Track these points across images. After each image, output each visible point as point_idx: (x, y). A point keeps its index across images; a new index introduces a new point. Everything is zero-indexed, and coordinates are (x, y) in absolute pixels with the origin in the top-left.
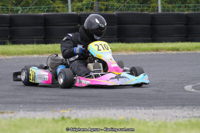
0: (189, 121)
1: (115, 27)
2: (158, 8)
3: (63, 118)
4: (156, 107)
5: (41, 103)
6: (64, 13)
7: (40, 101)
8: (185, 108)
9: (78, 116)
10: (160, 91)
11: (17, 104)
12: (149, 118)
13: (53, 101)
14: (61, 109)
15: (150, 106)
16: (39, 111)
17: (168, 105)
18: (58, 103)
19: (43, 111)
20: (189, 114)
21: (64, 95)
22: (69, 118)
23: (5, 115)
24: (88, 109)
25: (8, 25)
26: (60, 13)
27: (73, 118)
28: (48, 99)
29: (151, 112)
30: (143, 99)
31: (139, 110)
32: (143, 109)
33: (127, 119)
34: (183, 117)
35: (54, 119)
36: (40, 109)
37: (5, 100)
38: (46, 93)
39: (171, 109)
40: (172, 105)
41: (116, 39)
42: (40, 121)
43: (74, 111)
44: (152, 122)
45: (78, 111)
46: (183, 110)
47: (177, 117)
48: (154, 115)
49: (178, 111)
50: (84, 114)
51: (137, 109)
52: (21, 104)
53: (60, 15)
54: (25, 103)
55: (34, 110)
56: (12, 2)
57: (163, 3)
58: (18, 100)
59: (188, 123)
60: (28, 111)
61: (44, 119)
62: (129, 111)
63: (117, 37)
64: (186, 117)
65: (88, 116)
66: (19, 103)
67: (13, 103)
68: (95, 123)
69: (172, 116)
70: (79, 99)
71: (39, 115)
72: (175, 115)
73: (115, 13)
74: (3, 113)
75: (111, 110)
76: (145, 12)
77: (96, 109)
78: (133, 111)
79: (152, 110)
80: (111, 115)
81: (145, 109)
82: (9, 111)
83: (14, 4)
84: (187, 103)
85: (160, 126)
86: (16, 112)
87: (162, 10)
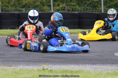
0: (115, 72)
1: (77, 20)
2: (102, 10)
3: (43, 69)
4: (97, 64)
5: (33, 61)
6: (49, 12)
7: (33, 60)
8: (114, 65)
9: (53, 68)
10: (100, 56)
11: (20, 62)
12: (92, 70)
13: (40, 61)
14: (44, 64)
15: (94, 64)
16: (31, 65)
17: (104, 64)
18: (43, 62)
19: (33, 65)
20: (115, 68)
21: (46, 57)
22: (47, 69)
23: (12, 67)
24: (59, 65)
25: (17, 18)
26: (46, 12)
27: (49, 69)
28: (37, 59)
29: (94, 67)
30: (91, 60)
31: (87, 66)
32: (90, 65)
33: (80, 70)
34: (112, 70)
35: (38, 70)
36: (32, 65)
37: (13, 59)
38: (36, 56)
39: (105, 65)
40: (106, 63)
41: (77, 27)
42: (31, 71)
43: (51, 66)
44: (93, 72)
45: (53, 66)
46: (112, 66)
47: (108, 69)
48: (95, 68)
49: (109, 66)
50: (56, 68)
51: (86, 65)
52: (22, 62)
53: (46, 13)
54: (24, 61)
55: (29, 65)
56: (20, 6)
57: (105, 7)
58: (20, 59)
59: (114, 73)
60: (25, 65)
61: (33, 70)
62: (81, 66)
63: (78, 26)
64: (113, 70)
65: (58, 69)
66: (21, 61)
67: (18, 61)
68: (61, 72)
69: (106, 69)
70: (55, 59)
71: (31, 67)
72: (107, 69)
73: (77, 12)
74: (11, 66)
75: (72, 65)
76: (94, 12)
77: (63, 65)
78: (84, 66)
79: (95, 66)
80: (71, 68)
81: (91, 65)
82: (14, 65)
83: (21, 7)
84: (115, 63)
85: (98, 74)
86: (18, 66)
87: (104, 11)
